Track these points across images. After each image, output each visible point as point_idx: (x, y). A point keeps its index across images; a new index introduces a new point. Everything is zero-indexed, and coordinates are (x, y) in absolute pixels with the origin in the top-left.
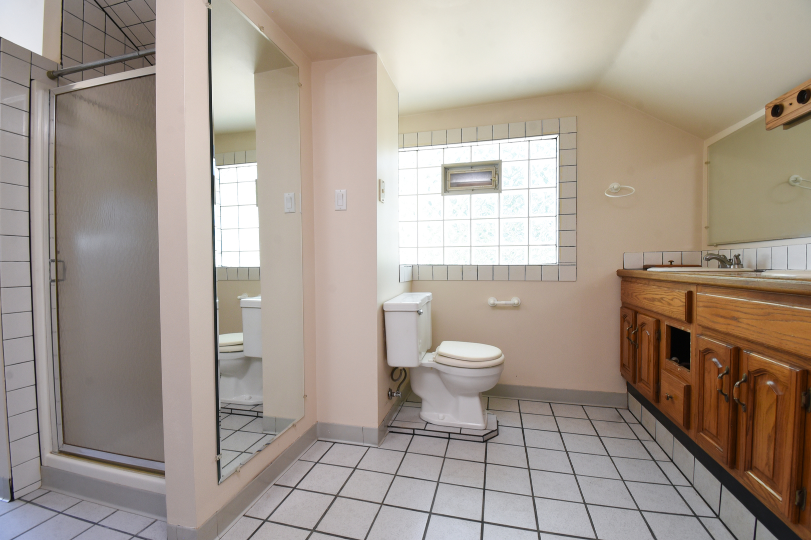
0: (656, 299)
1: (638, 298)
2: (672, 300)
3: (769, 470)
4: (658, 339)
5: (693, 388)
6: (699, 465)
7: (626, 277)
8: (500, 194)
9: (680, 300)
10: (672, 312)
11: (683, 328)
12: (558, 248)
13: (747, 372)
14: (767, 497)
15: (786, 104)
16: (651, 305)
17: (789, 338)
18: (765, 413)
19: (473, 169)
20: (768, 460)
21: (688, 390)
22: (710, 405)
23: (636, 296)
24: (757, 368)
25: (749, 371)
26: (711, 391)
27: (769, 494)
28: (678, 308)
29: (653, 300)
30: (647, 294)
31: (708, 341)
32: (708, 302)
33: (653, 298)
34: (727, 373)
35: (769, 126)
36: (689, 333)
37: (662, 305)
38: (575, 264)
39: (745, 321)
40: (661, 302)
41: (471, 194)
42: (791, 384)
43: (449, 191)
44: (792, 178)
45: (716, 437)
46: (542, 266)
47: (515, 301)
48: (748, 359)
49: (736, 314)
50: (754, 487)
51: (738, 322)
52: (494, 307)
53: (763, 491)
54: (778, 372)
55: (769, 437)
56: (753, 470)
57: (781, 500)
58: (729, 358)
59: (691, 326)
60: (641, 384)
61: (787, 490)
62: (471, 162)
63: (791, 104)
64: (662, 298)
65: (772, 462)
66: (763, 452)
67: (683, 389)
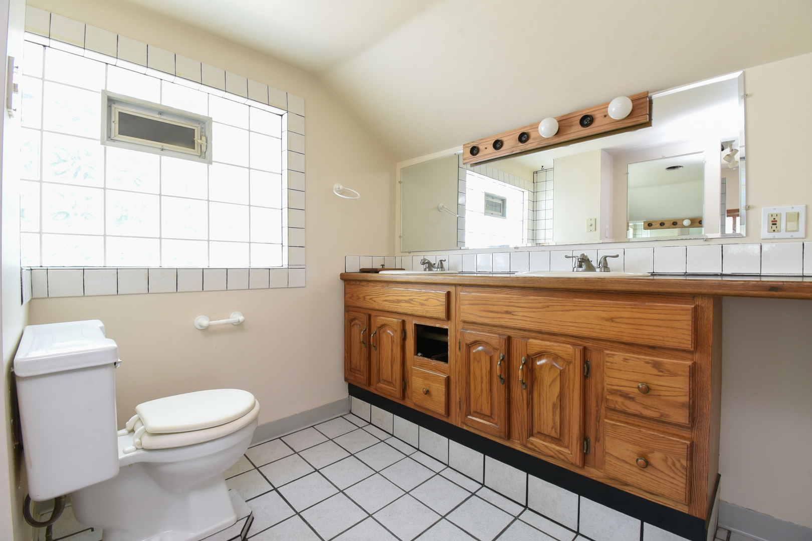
0: (403, 300)
1: (374, 301)
2: (427, 300)
3: (556, 432)
4: (404, 338)
5: (452, 377)
6: (455, 446)
7: (348, 280)
8: (210, 166)
9: (438, 300)
10: (427, 311)
11: (437, 326)
12: (286, 249)
13: (526, 355)
14: (556, 454)
15: (481, 147)
16: (392, 306)
17: (570, 324)
18: (548, 386)
19: (162, 117)
20: (554, 423)
21: (448, 381)
22: (482, 390)
23: (371, 299)
24: (536, 351)
25: (528, 355)
26: (482, 378)
27: (558, 452)
28: (435, 307)
29: (399, 301)
30: (389, 296)
31: (472, 334)
32: (476, 300)
33: (398, 300)
34: (503, 359)
35: (465, 162)
36: (447, 329)
37: (412, 305)
38: (304, 267)
39: (522, 314)
40: (411, 303)
41: (161, 155)
42: (575, 359)
43: (114, 140)
45: (489, 417)
46: (269, 269)
47: (237, 317)
48: (526, 345)
49: (510, 309)
50: (540, 450)
51: (513, 315)
52: (206, 330)
53: (551, 451)
54: (561, 352)
55: (554, 405)
56: (535, 435)
57: (569, 452)
58: (504, 346)
59: (449, 322)
60: (381, 385)
61: (577, 443)
62: (161, 105)
63: (486, 148)
64: (412, 300)
65: (559, 425)
66: (547, 417)
67: (444, 381)
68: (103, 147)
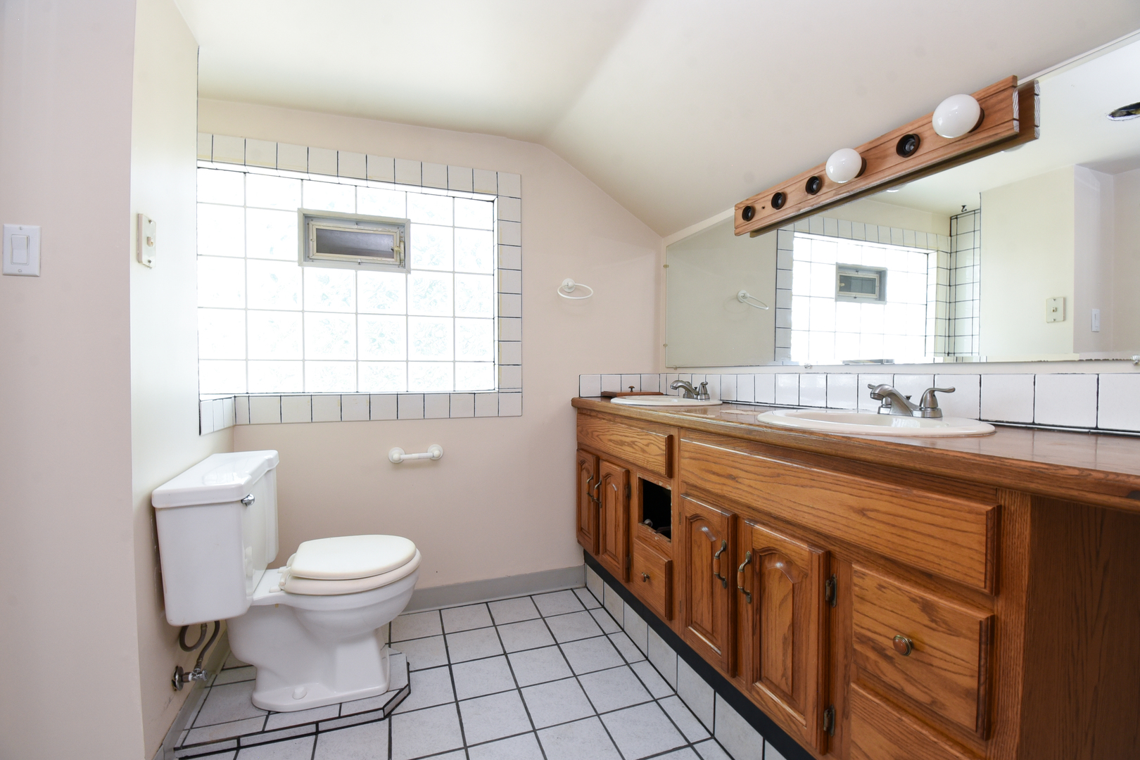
0: (625, 442)
1: (601, 440)
2: (647, 445)
3: (787, 684)
4: (628, 497)
5: (675, 564)
6: (684, 666)
7: (582, 409)
8: (409, 275)
9: (658, 447)
10: (648, 461)
11: (661, 484)
12: (497, 366)
13: (751, 549)
14: (786, 720)
15: (758, 207)
16: (618, 449)
17: (805, 509)
18: (778, 606)
19: (359, 227)
20: (785, 669)
21: (670, 567)
22: (702, 591)
23: (597, 436)
24: (764, 546)
25: (753, 549)
26: (702, 572)
27: (789, 717)
28: (656, 457)
29: (622, 443)
30: (613, 434)
31: (696, 504)
32: (697, 453)
33: (621, 441)
34: (724, 550)
35: (738, 231)
36: (670, 491)
37: (634, 451)
38: (520, 390)
39: (747, 482)
40: (633, 448)
41: (357, 269)
42: (811, 570)
43: (313, 260)
44: (741, 294)
45: (711, 635)
46: (475, 394)
47: (435, 451)
48: (752, 533)
49: (735, 472)
50: (767, 705)
51: (737, 481)
52: (398, 465)
53: (780, 712)
54: (793, 554)
55: (785, 639)
56: (764, 681)
57: (804, 723)
58: (726, 529)
59: (672, 481)
60: (606, 557)
61: (814, 712)
62: (356, 214)
63: (764, 208)
64: (633, 442)
65: (791, 673)
66: (776, 656)
67: (664, 567)
68: (300, 268)
